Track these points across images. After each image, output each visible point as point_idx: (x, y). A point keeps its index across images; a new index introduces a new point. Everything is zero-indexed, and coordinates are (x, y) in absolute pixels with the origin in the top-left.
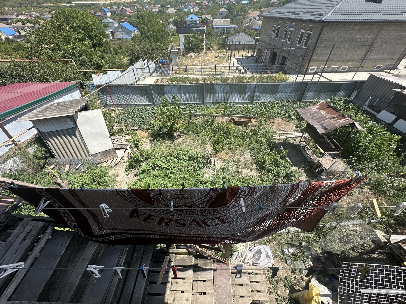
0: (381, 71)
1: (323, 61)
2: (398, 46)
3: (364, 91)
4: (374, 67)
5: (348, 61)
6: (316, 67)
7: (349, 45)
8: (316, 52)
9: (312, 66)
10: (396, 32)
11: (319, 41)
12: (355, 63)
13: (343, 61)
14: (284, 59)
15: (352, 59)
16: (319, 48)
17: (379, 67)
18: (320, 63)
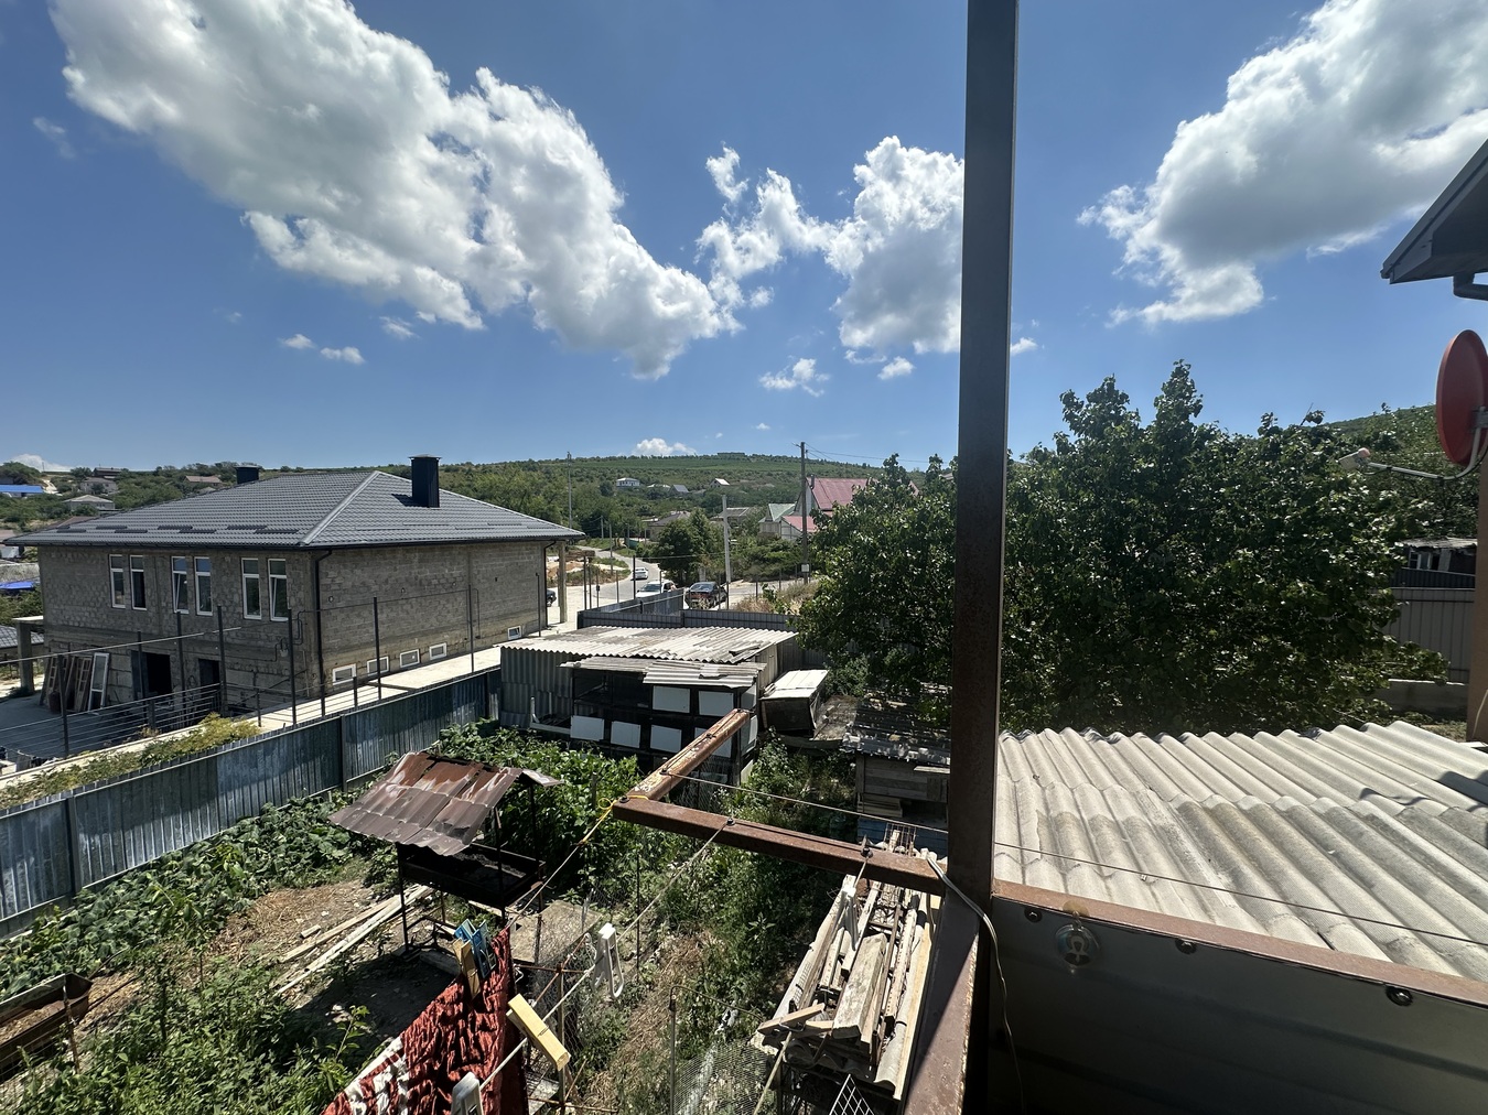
0: (523, 637)
1: (367, 644)
2: (524, 584)
3: (512, 689)
4: (504, 632)
5: (438, 631)
6: (353, 667)
7: (416, 594)
8: (329, 626)
9: (337, 666)
11: (323, 595)
12: (457, 632)
13: (425, 634)
14: (212, 671)
15: (444, 624)
16: (334, 613)
17: (515, 632)
18: (358, 652)
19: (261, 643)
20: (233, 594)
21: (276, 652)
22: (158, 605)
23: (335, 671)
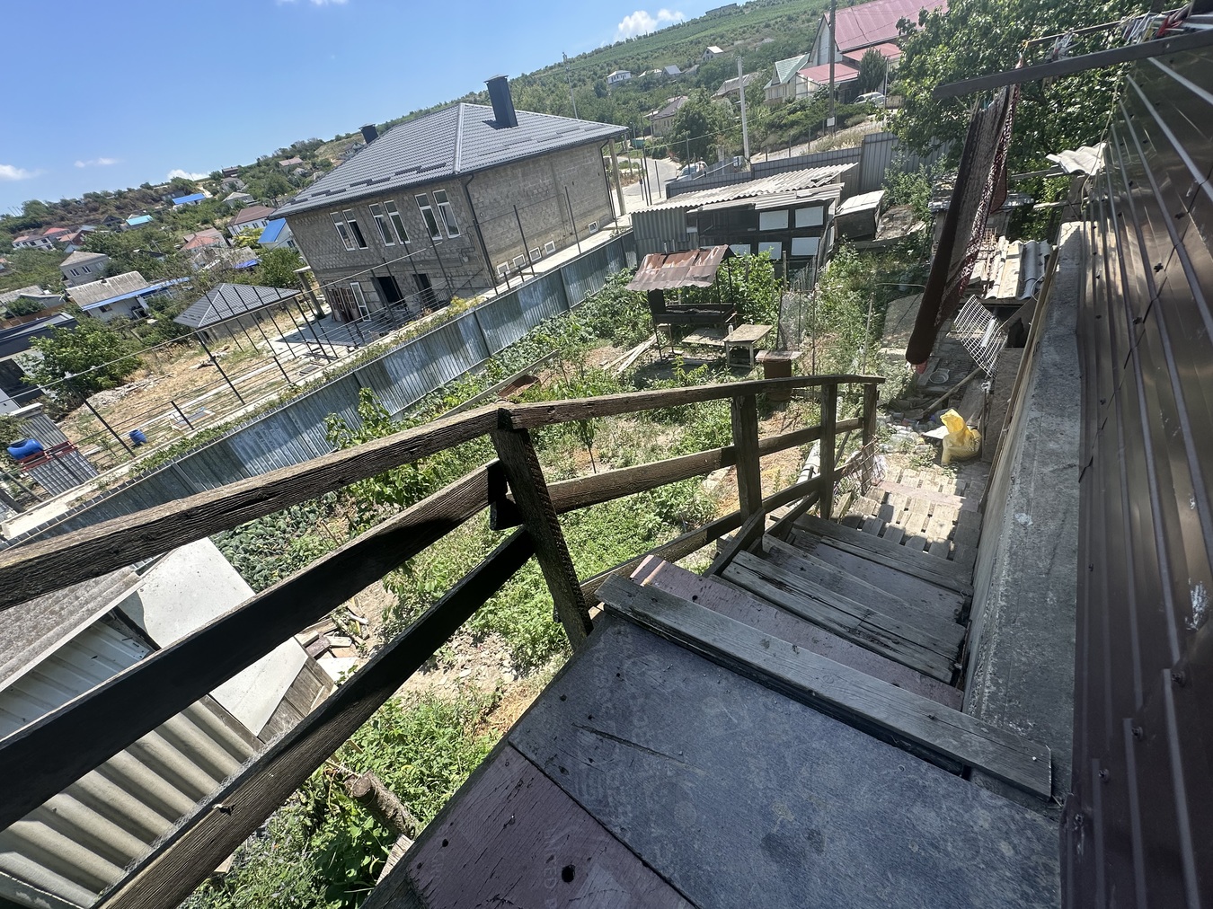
0: (600, 230)
1: (514, 245)
2: (592, 185)
3: (643, 244)
4: (587, 227)
5: (546, 232)
6: (506, 263)
7: (527, 204)
8: (486, 235)
9: (498, 263)
10: (575, 165)
11: (477, 212)
12: (558, 231)
13: (539, 235)
14: (423, 280)
15: (549, 226)
16: (486, 225)
17: (593, 227)
18: (506, 253)
19: (448, 256)
20: (418, 224)
21: (461, 260)
22: (374, 243)
23: (498, 267)
